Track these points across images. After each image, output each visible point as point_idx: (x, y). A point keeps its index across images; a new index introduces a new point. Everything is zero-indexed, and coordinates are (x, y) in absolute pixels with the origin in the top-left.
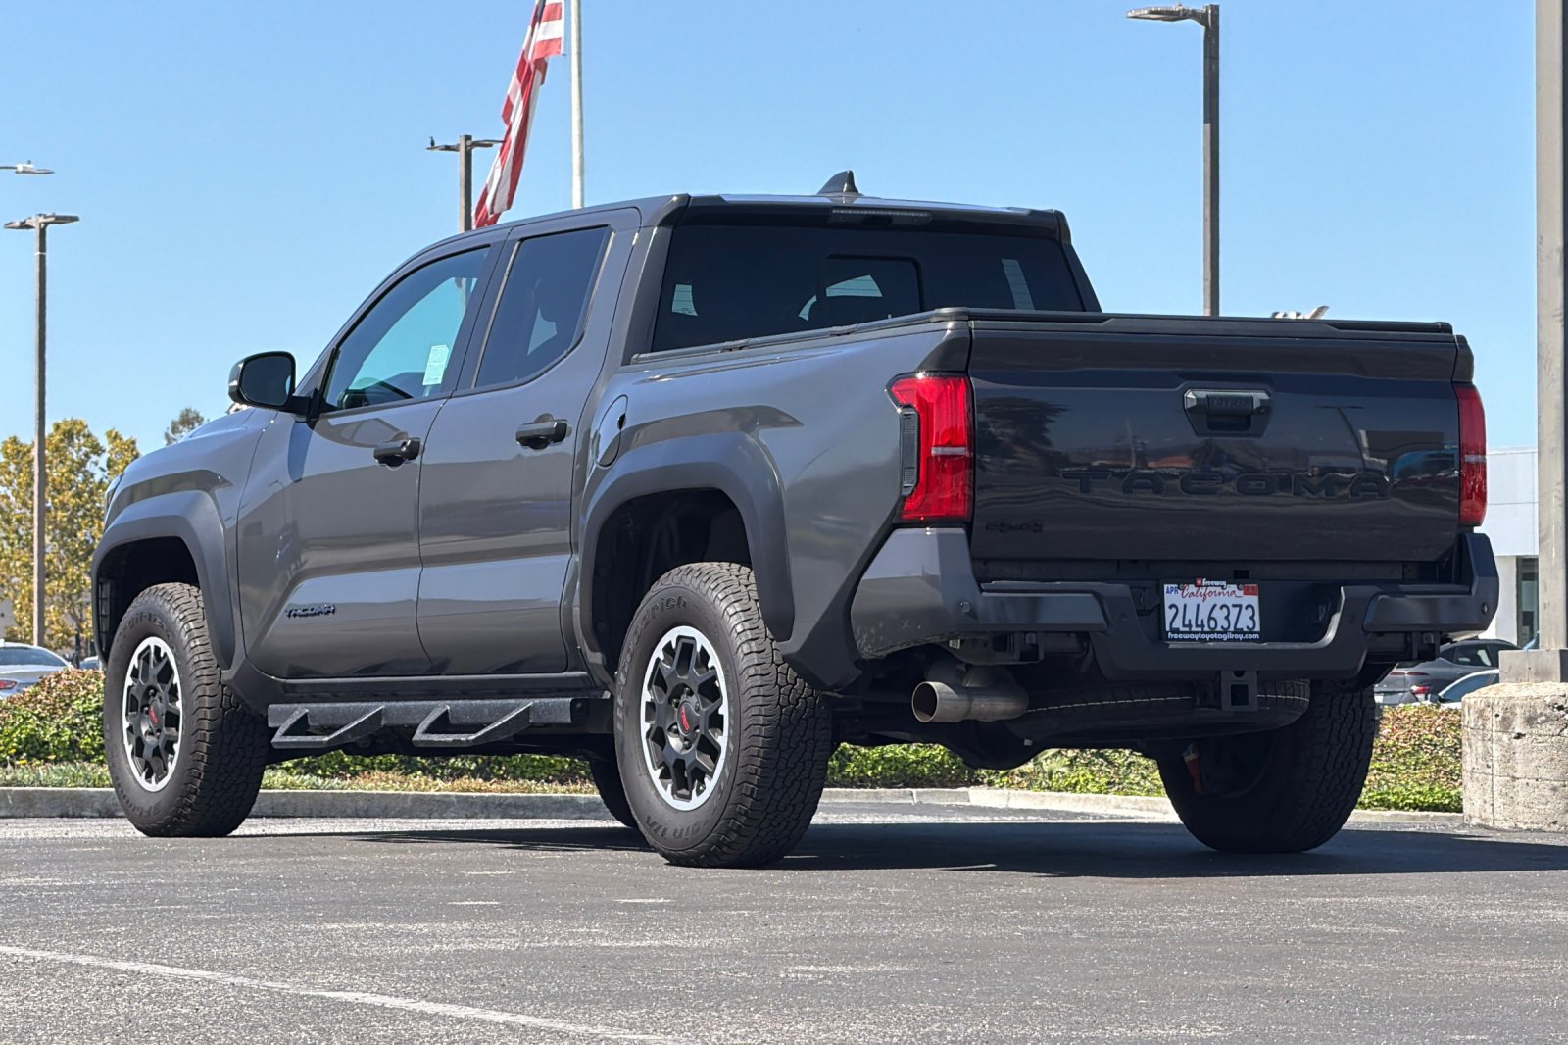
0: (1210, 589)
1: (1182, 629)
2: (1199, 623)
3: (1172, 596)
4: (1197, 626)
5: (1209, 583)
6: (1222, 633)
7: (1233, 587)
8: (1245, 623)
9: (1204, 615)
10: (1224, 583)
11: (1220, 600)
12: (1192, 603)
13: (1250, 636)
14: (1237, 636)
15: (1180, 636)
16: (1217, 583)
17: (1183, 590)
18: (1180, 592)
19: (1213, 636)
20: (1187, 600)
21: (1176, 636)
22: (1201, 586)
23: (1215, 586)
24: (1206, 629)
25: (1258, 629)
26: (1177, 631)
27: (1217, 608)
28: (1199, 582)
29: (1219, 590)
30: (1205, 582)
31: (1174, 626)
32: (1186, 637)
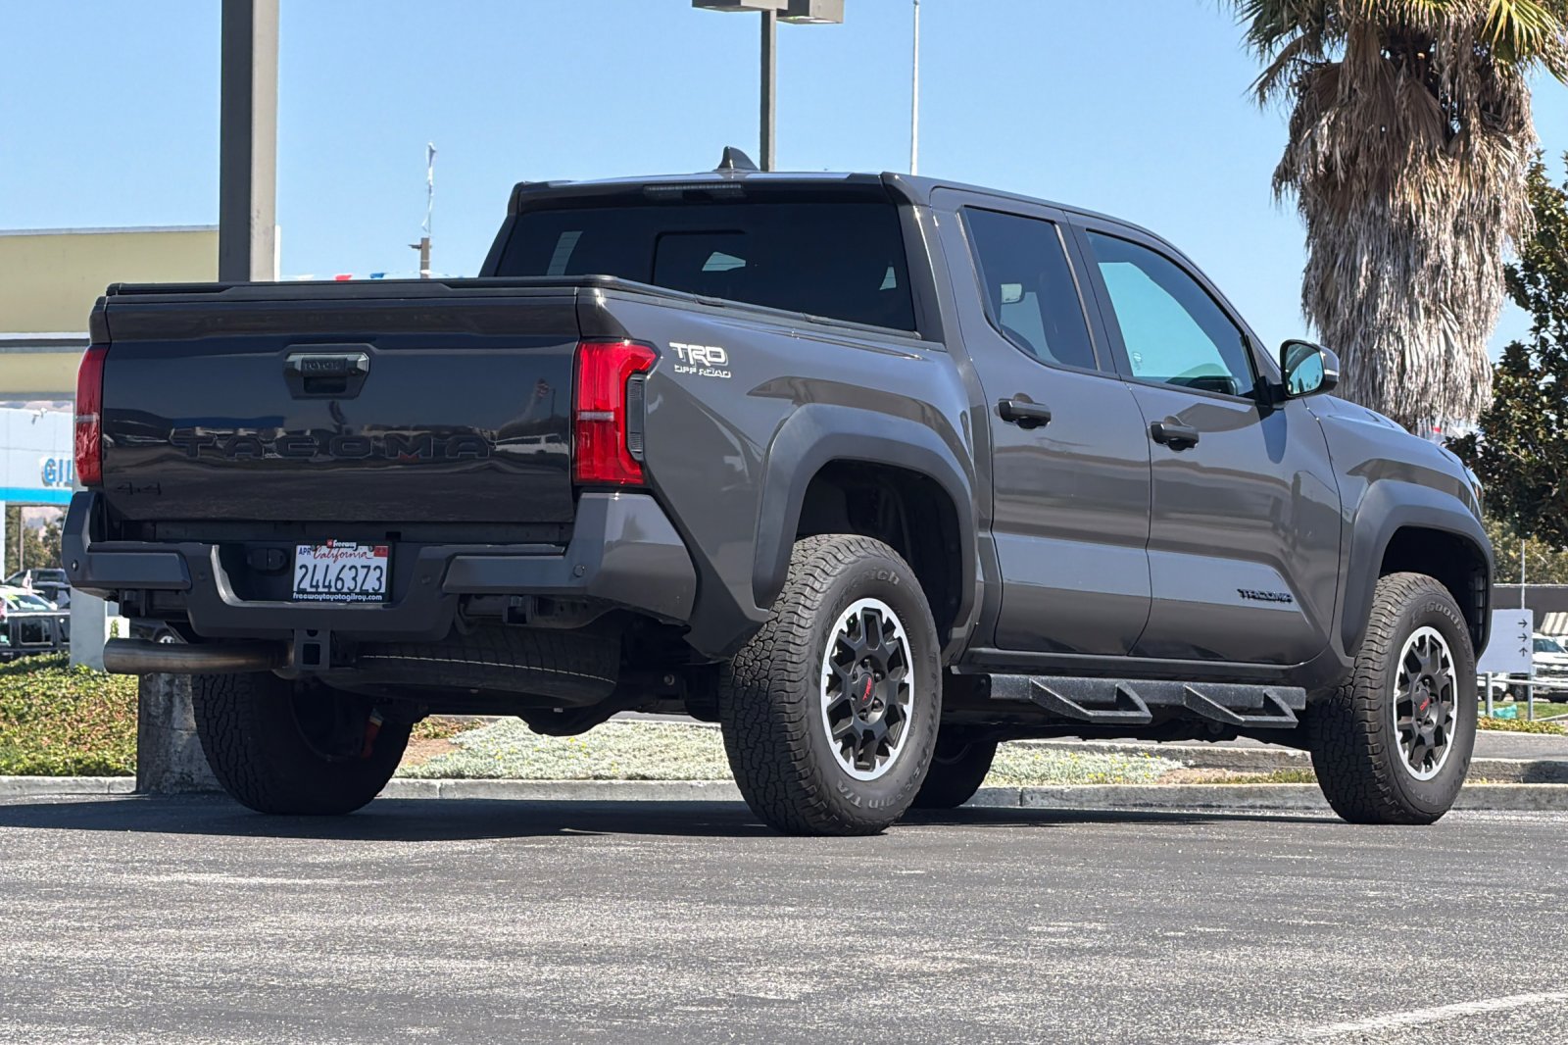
0: (342, 550)
1: (309, 590)
2: (327, 584)
3: (304, 557)
4: (324, 587)
5: (339, 544)
6: (346, 594)
7: (364, 549)
8: (371, 584)
9: (332, 576)
10: (354, 544)
11: (350, 562)
12: (322, 563)
13: (374, 598)
14: (360, 597)
15: (305, 597)
16: (347, 544)
17: (316, 550)
18: (312, 553)
19: (339, 597)
20: (318, 561)
21: (301, 596)
22: (331, 547)
23: (348, 547)
24: (333, 590)
25: (383, 590)
26: (303, 592)
27: (346, 569)
28: (330, 543)
29: (350, 551)
30: (335, 543)
31: (302, 586)
32: (311, 597)
